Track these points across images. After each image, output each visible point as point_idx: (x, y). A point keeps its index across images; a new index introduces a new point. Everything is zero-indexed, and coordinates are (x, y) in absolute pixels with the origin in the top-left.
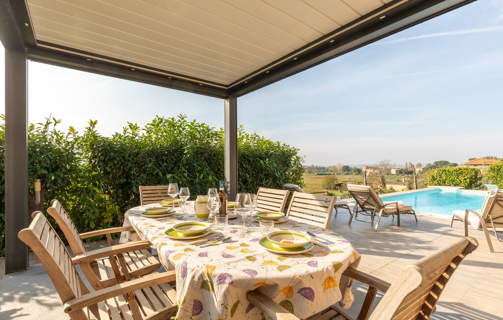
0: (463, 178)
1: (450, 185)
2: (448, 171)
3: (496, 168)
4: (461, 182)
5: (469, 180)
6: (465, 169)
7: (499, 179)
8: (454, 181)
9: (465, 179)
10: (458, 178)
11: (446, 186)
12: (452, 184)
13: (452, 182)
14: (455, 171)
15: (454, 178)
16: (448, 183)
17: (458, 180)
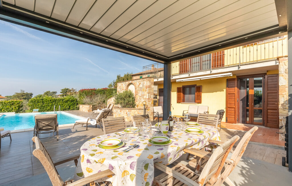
0: (14, 107)
1: (5, 112)
2: (4, 103)
3: (33, 100)
4: (13, 109)
5: (17, 108)
6: (15, 102)
7: (34, 106)
8: (8, 109)
9: (15, 107)
10: (11, 107)
11: (2, 112)
12: (7, 111)
13: (7, 109)
14: (9, 103)
15: (8, 107)
16: (4, 111)
17: (11, 108)
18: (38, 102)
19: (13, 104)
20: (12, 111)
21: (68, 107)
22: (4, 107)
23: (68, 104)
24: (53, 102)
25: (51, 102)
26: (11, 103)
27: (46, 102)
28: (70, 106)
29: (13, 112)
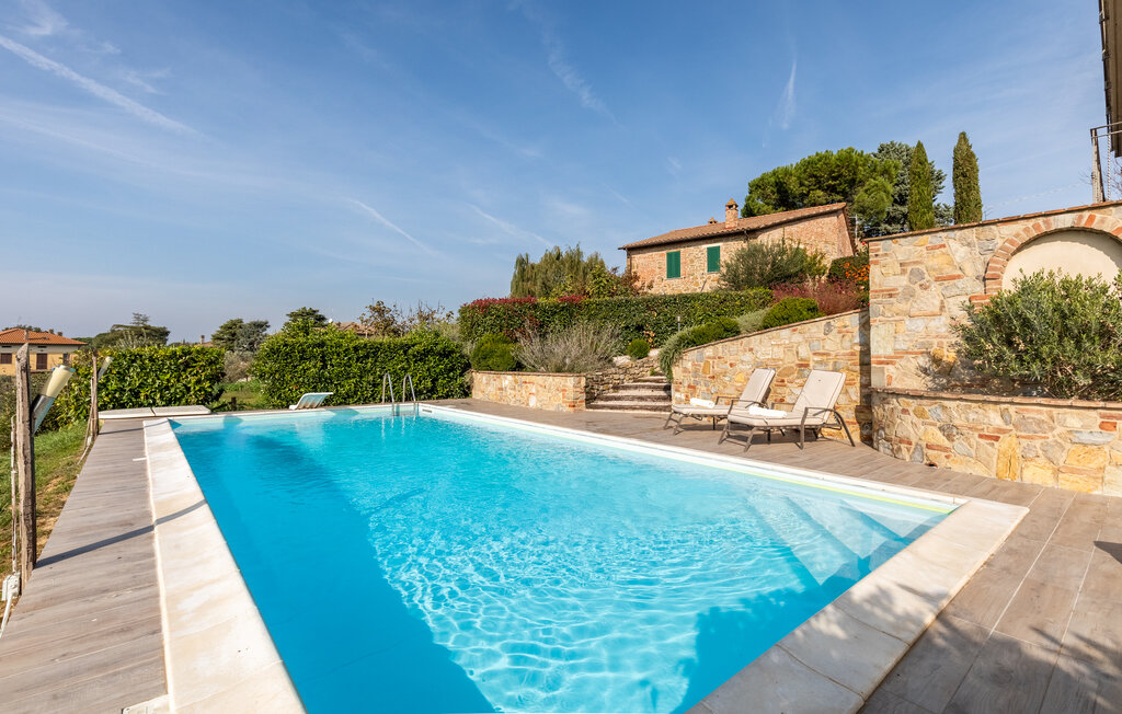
0: (194, 379)
1: (154, 403)
2: (151, 359)
4: (188, 389)
7: (288, 377)
8: (167, 388)
9: (198, 382)
10: (178, 381)
11: (141, 405)
12: (161, 398)
13: (161, 391)
14: (170, 358)
15: (168, 381)
16: (147, 397)
17: (179, 385)
18: (301, 358)
19: (187, 365)
20: (184, 401)
21: (430, 385)
22: (150, 380)
23: (428, 370)
24: (367, 357)
25: (357, 360)
26: (181, 357)
27: (338, 355)
28: (434, 381)
29: (187, 403)
